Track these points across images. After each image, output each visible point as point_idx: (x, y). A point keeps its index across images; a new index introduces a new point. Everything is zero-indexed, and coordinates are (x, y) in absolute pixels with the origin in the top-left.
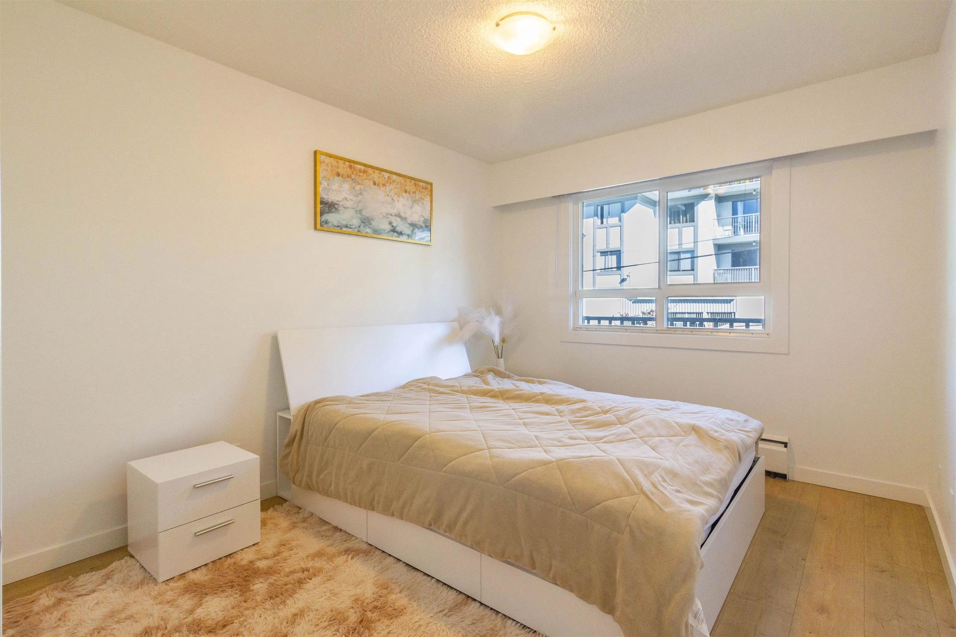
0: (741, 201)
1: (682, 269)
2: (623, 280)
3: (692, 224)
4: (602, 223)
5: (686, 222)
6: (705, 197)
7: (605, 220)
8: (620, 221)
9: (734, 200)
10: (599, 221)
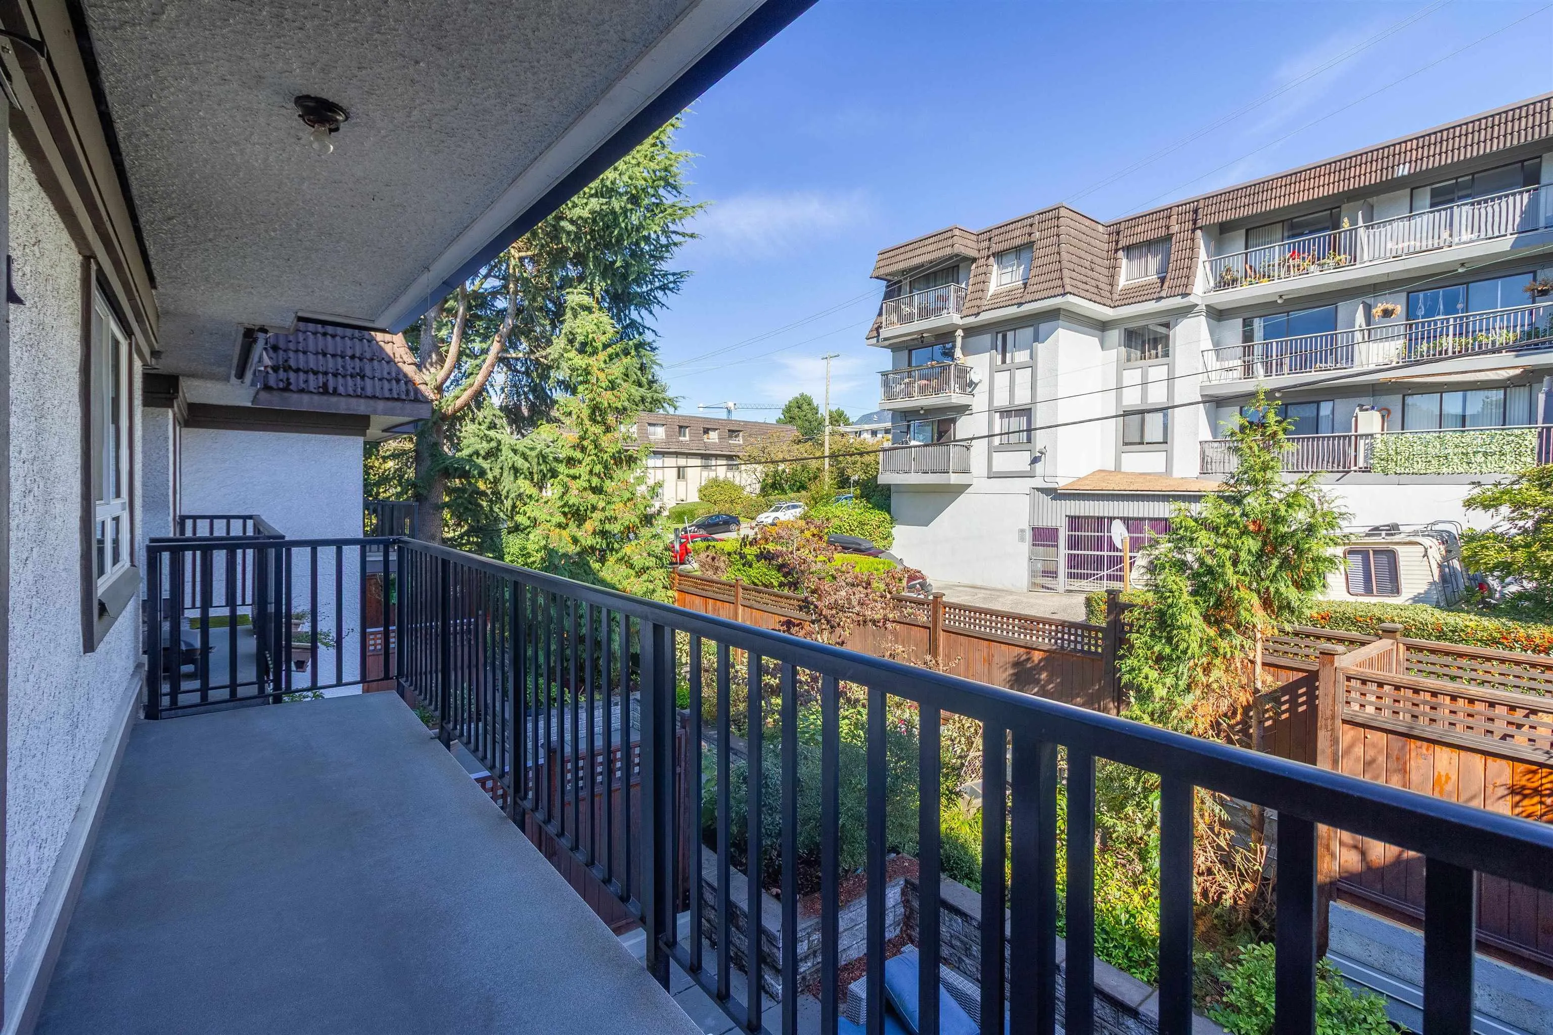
0: (1260, 317)
1: (1146, 440)
2: (1035, 460)
3: (1165, 360)
4: (1004, 362)
5: (1157, 357)
6: (1187, 311)
7: (1008, 355)
8: (1031, 358)
9: (1247, 315)
10: (999, 357)
